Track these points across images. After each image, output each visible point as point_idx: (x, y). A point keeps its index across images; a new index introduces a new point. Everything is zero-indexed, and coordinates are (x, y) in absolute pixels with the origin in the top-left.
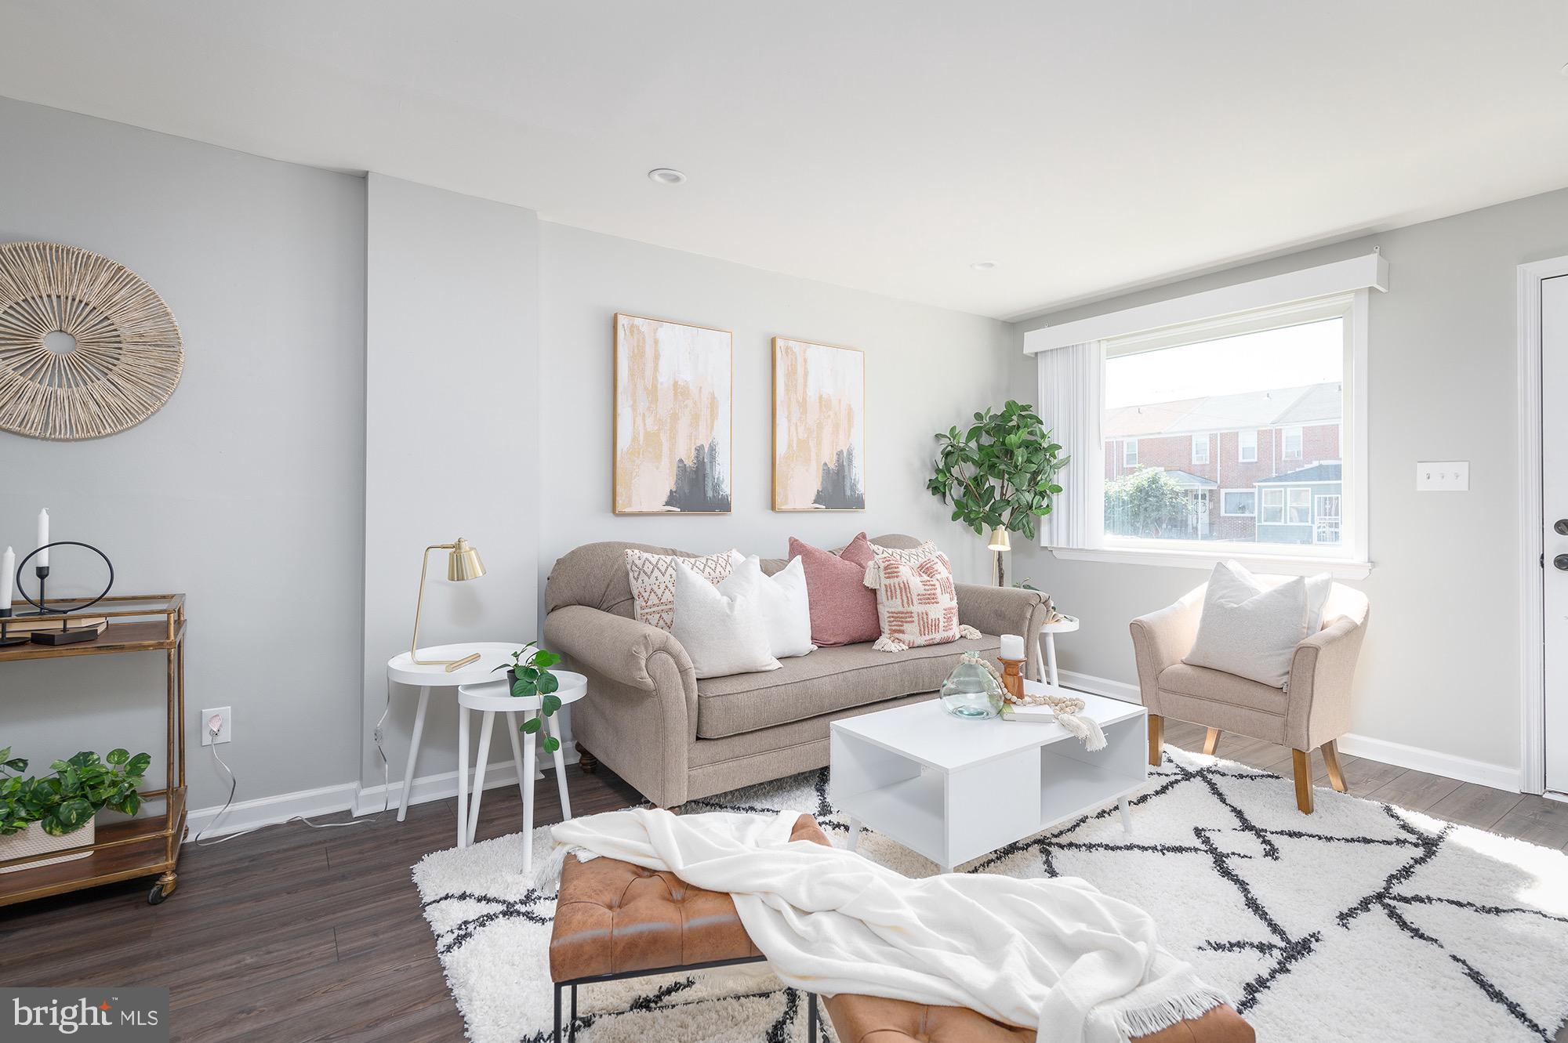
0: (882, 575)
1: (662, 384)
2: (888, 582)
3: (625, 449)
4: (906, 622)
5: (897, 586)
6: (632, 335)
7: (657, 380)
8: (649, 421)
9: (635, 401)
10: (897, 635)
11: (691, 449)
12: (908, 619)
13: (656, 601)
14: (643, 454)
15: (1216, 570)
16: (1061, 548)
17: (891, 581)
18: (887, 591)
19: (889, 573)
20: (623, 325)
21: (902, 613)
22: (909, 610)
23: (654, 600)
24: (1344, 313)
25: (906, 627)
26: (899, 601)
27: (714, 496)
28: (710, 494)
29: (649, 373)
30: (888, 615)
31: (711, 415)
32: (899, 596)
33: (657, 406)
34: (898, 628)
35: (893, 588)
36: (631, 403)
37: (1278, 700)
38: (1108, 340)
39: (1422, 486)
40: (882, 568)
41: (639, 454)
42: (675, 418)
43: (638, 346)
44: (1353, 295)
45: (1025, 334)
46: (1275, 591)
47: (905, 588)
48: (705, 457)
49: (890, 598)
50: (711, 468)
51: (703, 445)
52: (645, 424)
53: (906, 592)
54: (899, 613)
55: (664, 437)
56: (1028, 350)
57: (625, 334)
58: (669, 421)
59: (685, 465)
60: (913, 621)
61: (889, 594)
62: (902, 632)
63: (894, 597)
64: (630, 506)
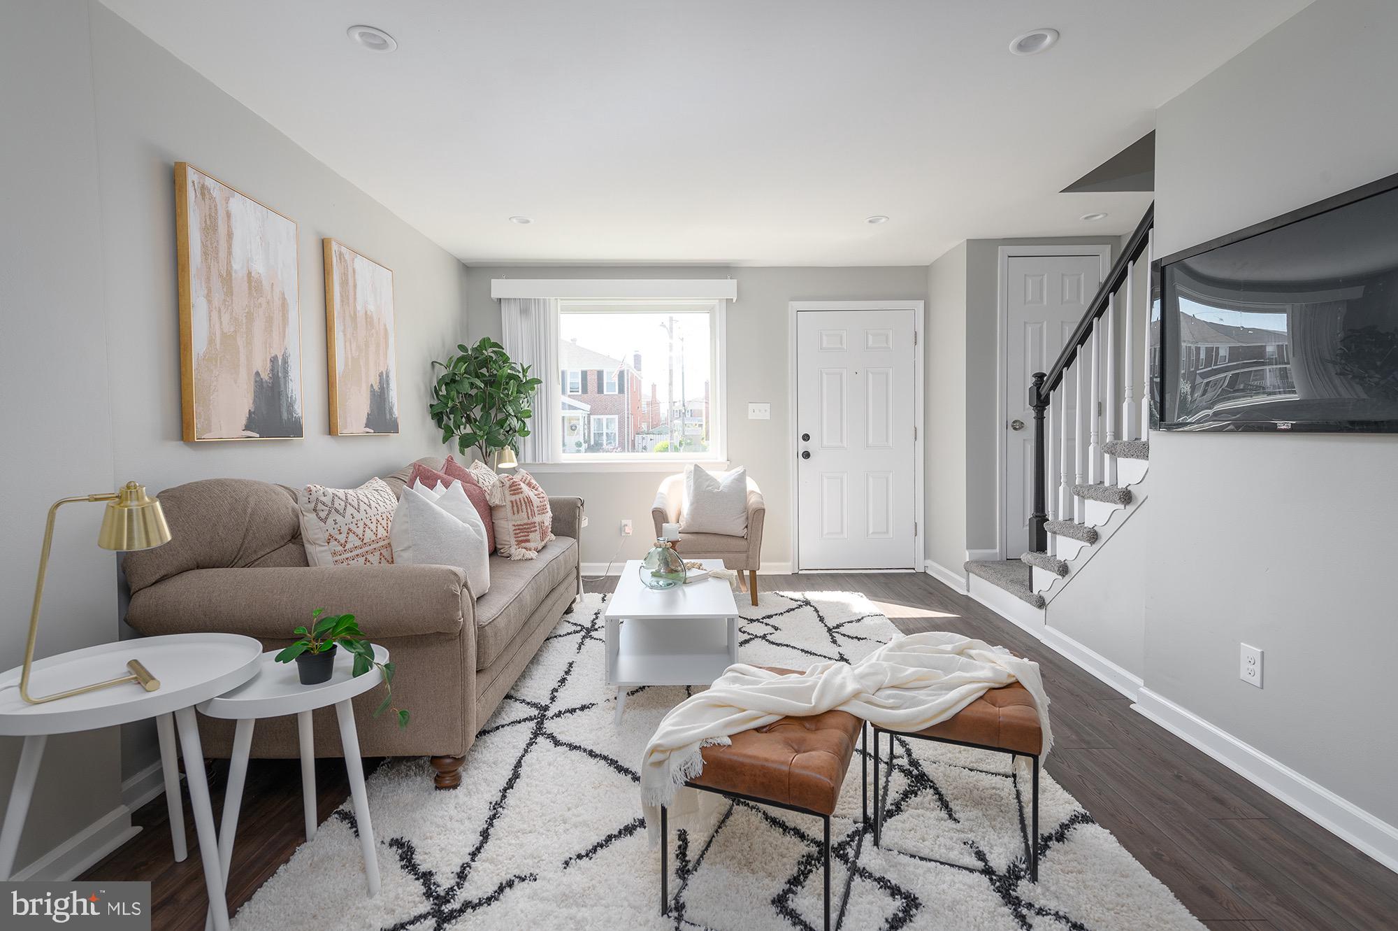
0: (507, 492)
1: (236, 272)
2: (513, 498)
3: (201, 354)
4: (531, 532)
5: (522, 501)
6: (203, 199)
7: (231, 266)
8: (226, 318)
9: (209, 291)
10: (523, 545)
11: (266, 361)
12: (533, 529)
13: (358, 543)
14: (221, 362)
15: (695, 470)
16: (528, 464)
17: (517, 497)
18: (513, 506)
19: (514, 490)
20: (193, 182)
21: (527, 524)
22: (533, 521)
23: (353, 541)
24: (711, 310)
25: (532, 536)
26: (524, 515)
27: (288, 418)
28: (285, 416)
29: (222, 254)
30: (514, 528)
31: (283, 320)
32: (525, 510)
33: (232, 300)
34: (525, 538)
35: (518, 503)
36: (206, 292)
37: (743, 543)
38: (562, 300)
39: (751, 416)
40: (508, 485)
41: (216, 362)
42: (250, 317)
43: (210, 215)
44: (717, 301)
45: (492, 280)
46: (734, 479)
47: (529, 502)
48: (280, 369)
49: (516, 512)
50: (285, 384)
51: (276, 356)
52: (221, 322)
53: (530, 506)
54: (525, 524)
55: (241, 342)
56: (495, 294)
57: (196, 196)
58: (244, 321)
59: (262, 379)
60: (536, 530)
61: (515, 508)
62: (528, 541)
63: (520, 512)
64: (210, 431)
